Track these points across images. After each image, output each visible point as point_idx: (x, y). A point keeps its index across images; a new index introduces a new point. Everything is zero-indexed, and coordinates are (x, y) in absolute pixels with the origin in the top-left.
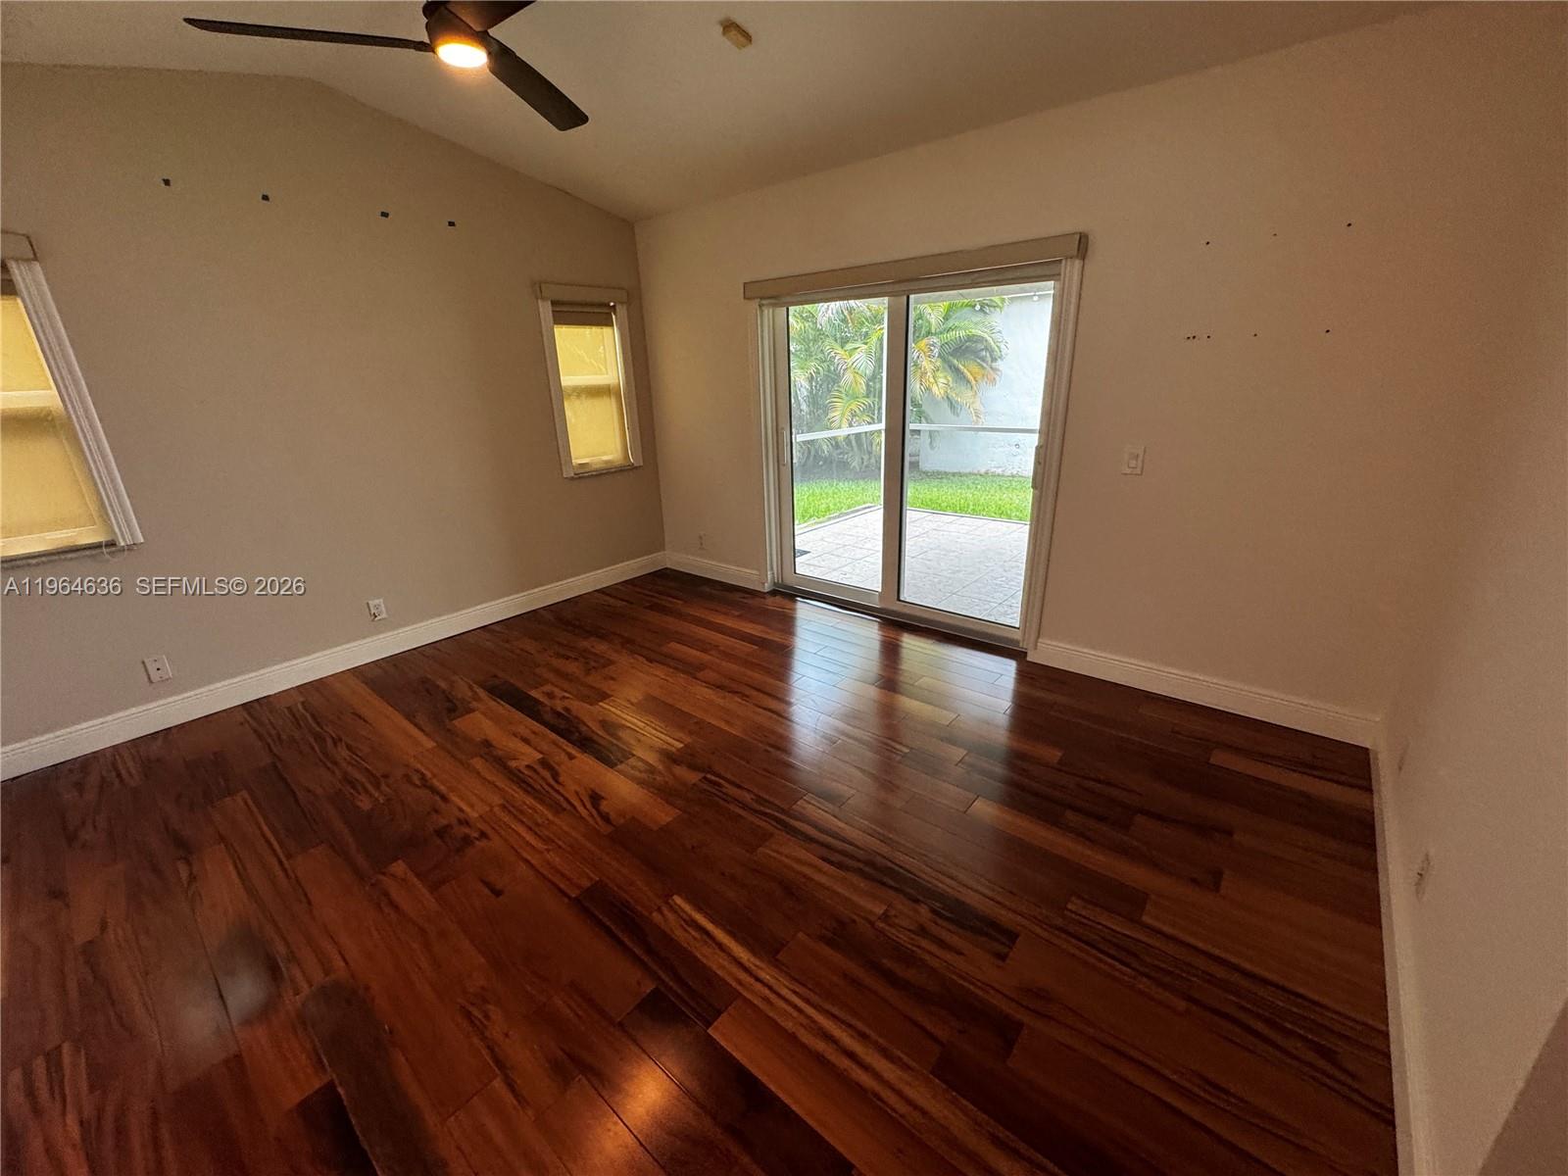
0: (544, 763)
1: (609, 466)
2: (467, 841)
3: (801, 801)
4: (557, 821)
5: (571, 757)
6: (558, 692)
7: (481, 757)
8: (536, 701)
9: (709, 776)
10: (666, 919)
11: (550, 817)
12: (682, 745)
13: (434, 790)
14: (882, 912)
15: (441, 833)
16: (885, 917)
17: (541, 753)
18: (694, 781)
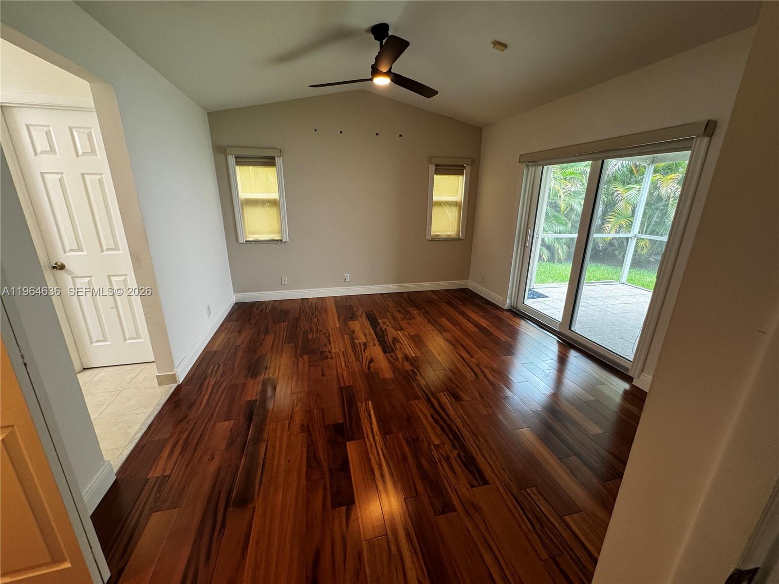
0: (365, 344)
1: (448, 237)
2: (327, 357)
3: (442, 393)
4: (354, 363)
5: (374, 345)
6: (388, 323)
7: (349, 335)
8: (379, 323)
9: (415, 370)
10: (361, 406)
11: (353, 360)
12: (414, 356)
13: (329, 340)
14: (437, 443)
15: (322, 352)
16: (437, 446)
17: (366, 340)
18: (408, 369)
